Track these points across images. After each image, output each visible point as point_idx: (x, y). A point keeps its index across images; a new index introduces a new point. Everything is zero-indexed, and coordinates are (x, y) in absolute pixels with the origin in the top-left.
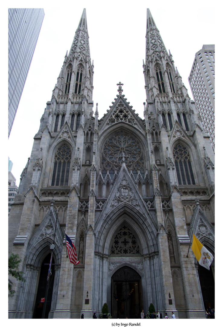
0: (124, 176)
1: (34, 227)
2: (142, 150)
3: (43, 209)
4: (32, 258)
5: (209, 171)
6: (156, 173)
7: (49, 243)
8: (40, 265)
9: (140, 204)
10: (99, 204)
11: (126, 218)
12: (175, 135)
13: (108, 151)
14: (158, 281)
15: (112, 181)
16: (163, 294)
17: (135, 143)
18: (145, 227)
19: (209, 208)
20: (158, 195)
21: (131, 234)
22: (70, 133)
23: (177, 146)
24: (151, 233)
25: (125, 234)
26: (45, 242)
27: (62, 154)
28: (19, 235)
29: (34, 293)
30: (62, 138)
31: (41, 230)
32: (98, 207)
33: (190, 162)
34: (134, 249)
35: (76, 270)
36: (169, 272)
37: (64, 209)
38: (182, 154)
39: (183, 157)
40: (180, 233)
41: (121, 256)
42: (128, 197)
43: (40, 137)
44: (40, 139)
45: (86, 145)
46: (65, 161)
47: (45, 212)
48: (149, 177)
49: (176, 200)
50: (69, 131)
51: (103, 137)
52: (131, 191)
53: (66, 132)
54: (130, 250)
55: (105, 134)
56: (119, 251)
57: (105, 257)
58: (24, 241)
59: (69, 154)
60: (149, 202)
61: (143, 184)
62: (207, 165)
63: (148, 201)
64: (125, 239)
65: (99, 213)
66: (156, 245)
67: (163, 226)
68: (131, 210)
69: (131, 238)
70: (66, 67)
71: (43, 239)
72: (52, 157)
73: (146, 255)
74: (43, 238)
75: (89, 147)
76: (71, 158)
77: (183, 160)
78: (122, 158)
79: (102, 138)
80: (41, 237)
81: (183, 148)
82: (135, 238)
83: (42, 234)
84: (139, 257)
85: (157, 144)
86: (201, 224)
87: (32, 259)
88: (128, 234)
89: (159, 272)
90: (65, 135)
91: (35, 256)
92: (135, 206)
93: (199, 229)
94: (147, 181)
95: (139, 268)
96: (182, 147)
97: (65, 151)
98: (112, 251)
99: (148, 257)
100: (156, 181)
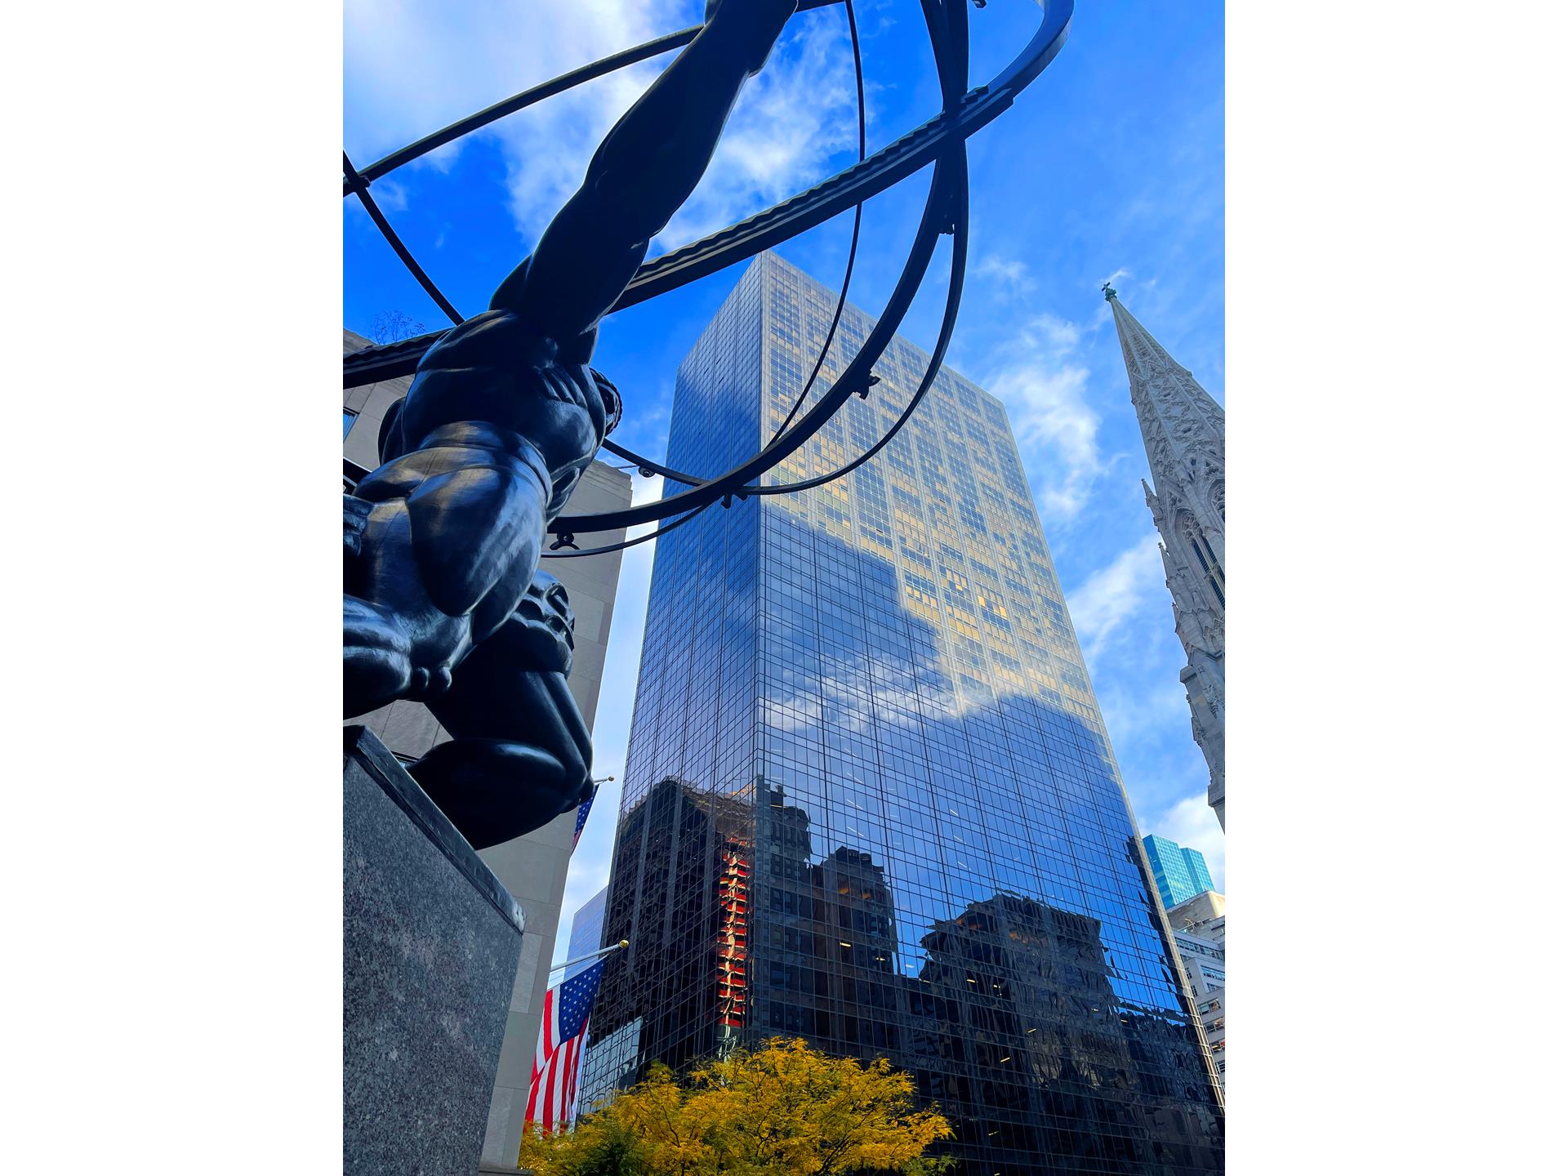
70: (1172, 532)
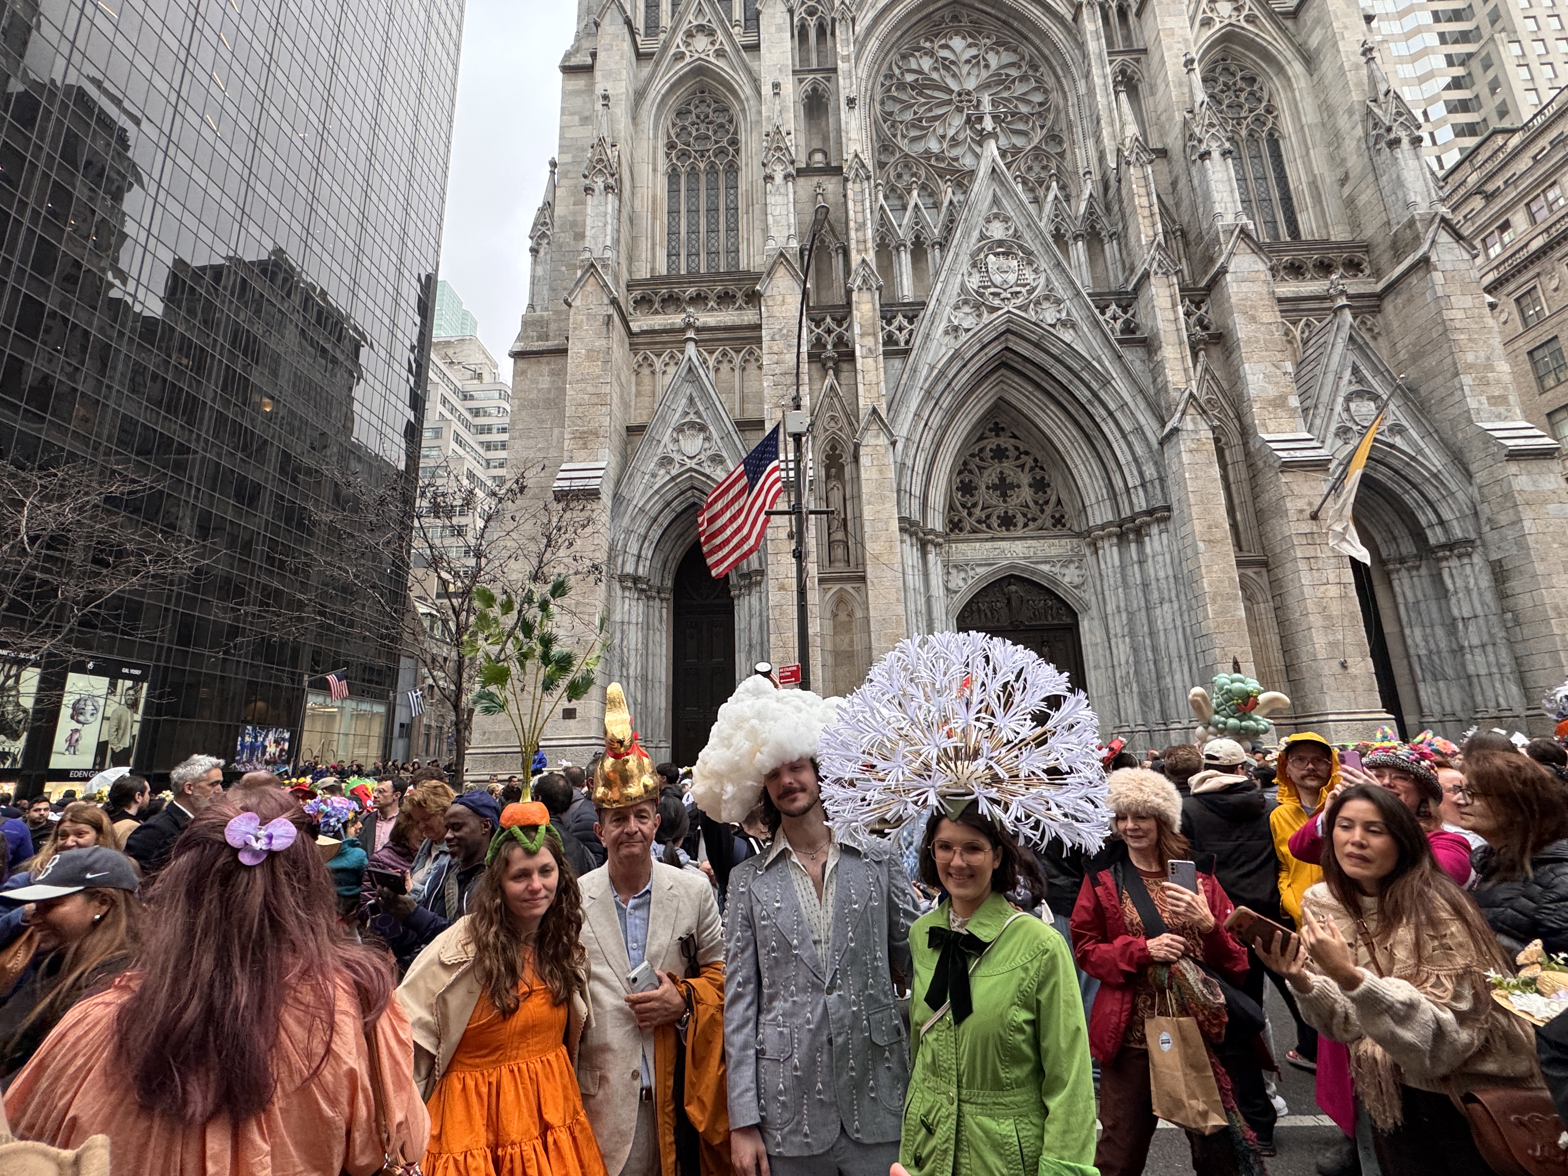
0: (996, 201)
1: (624, 433)
2: (1055, 97)
3: (651, 365)
4: (636, 552)
5: (1400, 156)
6: (1145, 178)
7: (697, 493)
8: (669, 583)
9: (1075, 315)
10: (892, 328)
11: (1006, 387)
12: (1210, 15)
13: (901, 111)
14: (1169, 620)
15: (936, 231)
16: (1194, 666)
17: (1020, 67)
18: (1099, 412)
19: (1376, 330)
20: (1160, 271)
21: (1027, 453)
22: (720, 36)
23: (1213, 70)
24: (1131, 438)
25: (1000, 454)
26: (683, 487)
27: (694, 134)
28: (571, 459)
29: (664, 679)
30: (688, 59)
31: (659, 442)
32: (890, 340)
33: (1277, 141)
34: (1042, 511)
35: (826, 590)
36: (1232, 579)
37: (738, 359)
38: (1240, 106)
39: (1245, 118)
40: (1271, 424)
41: (993, 539)
42: (1018, 289)
43: (589, 61)
44: (589, 69)
45: (801, 81)
46: (712, 165)
47: (659, 376)
48: (1099, 210)
49: (1245, 287)
50: (714, 26)
51: (877, 43)
52: (1030, 263)
53: (701, 28)
54: (1025, 515)
55: (882, 29)
56: (979, 522)
57: (932, 542)
58: (599, 481)
59: (728, 132)
60: (1114, 306)
61: (1076, 238)
62: (1389, 130)
63: (1108, 306)
64: (1001, 473)
65: (897, 363)
66: (1157, 482)
67: (1195, 399)
68: (1037, 345)
69: (1027, 469)
71: (673, 479)
72: (655, 148)
73: (1103, 527)
74: (674, 472)
75: (814, 90)
76: (737, 151)
77: (1244, 133)
78: (980, 119)
79: (873, 44)
80: (662, 472)
81: (1242, 79)
82: (1042, 468)
83: (664, 458)
84: (1063, 542)
85: (1127, 58)
86: (1354, 388)
87: (639, 557)
88: (1012, 453)
89: (1172, 585)
90: (701, 43)
91: (646, 545)
92: (1053, 326)
93: (1348, 410)
94: (1093, 227)
95: (1067, 579)
96: (1239, 75)
97: (711, 123)
98: (951, 521)
99: (1110, 535)
100: (1147, 212)
